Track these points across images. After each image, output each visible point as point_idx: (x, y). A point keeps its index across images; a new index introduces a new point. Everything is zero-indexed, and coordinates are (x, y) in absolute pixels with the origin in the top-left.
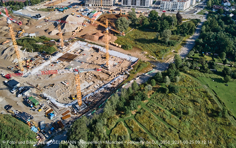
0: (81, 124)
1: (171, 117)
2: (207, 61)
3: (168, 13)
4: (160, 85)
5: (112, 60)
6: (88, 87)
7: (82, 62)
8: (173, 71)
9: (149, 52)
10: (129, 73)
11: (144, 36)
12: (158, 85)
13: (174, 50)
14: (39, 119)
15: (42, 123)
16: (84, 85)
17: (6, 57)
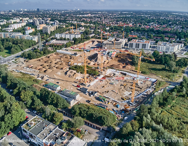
6: (130, 94)
9: (162, 76)
10: (154, 87)
11: (154, 67)
13: (178, 75)
15: (115, 109)
16: (127, 93)
17: (70, 76)
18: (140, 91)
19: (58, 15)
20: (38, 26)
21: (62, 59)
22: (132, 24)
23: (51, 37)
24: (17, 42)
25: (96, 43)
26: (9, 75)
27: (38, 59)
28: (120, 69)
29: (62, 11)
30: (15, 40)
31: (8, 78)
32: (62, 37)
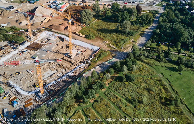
0: (40, 113)
1: (126, 105)
2: (162, 51)
3: (129, 5)
4: (118, 73)
5: (76, 49)
6: (51, 75)
7: (48, 50)
8: (131, 60)
9: (110, 42)
10: (90, 62)
11: (106, 26)
12: (116, 73)
13: (133, 40)
14: (3, 106)
15: (5, 110)
16: (48, 74)
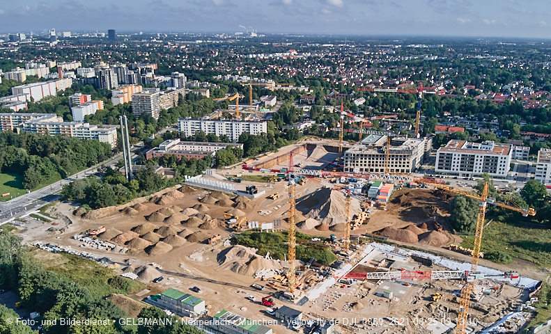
11: (528, 236)
16: (438, 328)
17: (235, 267)
18: (483, 320)
19: (184, 54)
20: (114, 93)
21: (205, 208)
22: (444, 86)
23: (164, 131)
24: (45, 147)
25: (320, 153)
26: (25, 260)
27: (122, 207)
28: (411, 245)
29: (194, 39)
30: (37, 138)
31: (22, 274)
32: (203, 129)
